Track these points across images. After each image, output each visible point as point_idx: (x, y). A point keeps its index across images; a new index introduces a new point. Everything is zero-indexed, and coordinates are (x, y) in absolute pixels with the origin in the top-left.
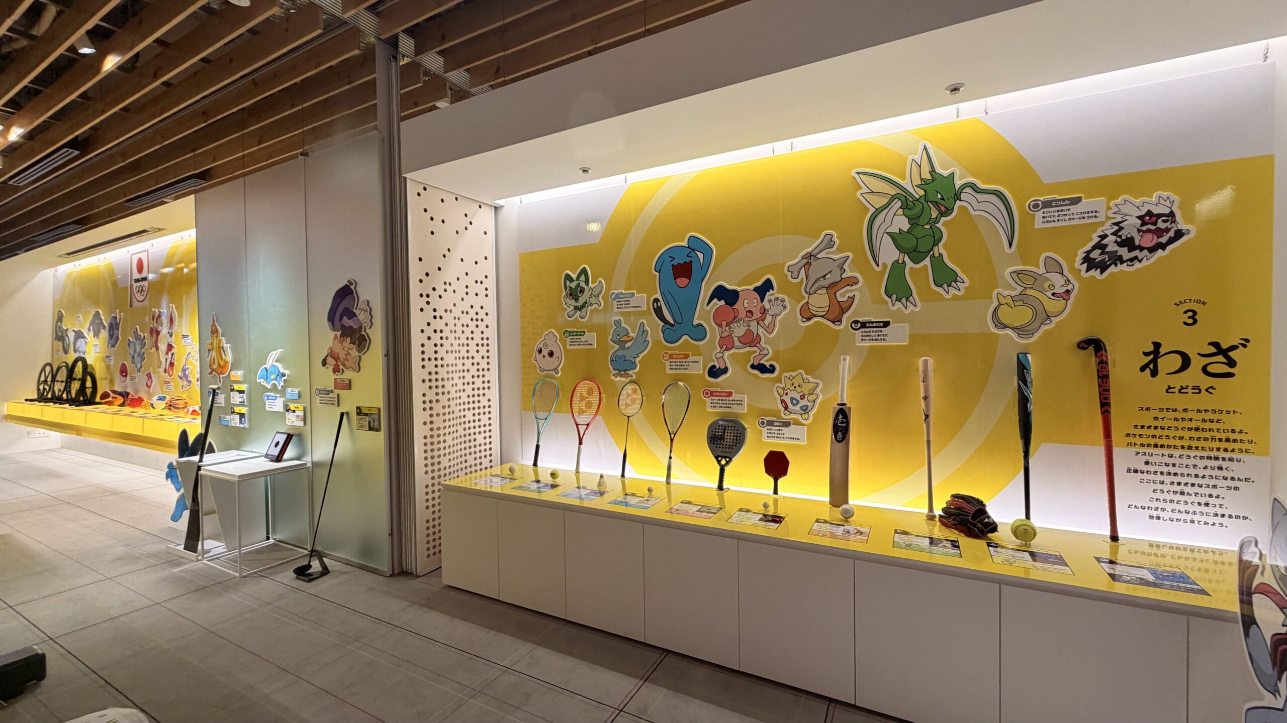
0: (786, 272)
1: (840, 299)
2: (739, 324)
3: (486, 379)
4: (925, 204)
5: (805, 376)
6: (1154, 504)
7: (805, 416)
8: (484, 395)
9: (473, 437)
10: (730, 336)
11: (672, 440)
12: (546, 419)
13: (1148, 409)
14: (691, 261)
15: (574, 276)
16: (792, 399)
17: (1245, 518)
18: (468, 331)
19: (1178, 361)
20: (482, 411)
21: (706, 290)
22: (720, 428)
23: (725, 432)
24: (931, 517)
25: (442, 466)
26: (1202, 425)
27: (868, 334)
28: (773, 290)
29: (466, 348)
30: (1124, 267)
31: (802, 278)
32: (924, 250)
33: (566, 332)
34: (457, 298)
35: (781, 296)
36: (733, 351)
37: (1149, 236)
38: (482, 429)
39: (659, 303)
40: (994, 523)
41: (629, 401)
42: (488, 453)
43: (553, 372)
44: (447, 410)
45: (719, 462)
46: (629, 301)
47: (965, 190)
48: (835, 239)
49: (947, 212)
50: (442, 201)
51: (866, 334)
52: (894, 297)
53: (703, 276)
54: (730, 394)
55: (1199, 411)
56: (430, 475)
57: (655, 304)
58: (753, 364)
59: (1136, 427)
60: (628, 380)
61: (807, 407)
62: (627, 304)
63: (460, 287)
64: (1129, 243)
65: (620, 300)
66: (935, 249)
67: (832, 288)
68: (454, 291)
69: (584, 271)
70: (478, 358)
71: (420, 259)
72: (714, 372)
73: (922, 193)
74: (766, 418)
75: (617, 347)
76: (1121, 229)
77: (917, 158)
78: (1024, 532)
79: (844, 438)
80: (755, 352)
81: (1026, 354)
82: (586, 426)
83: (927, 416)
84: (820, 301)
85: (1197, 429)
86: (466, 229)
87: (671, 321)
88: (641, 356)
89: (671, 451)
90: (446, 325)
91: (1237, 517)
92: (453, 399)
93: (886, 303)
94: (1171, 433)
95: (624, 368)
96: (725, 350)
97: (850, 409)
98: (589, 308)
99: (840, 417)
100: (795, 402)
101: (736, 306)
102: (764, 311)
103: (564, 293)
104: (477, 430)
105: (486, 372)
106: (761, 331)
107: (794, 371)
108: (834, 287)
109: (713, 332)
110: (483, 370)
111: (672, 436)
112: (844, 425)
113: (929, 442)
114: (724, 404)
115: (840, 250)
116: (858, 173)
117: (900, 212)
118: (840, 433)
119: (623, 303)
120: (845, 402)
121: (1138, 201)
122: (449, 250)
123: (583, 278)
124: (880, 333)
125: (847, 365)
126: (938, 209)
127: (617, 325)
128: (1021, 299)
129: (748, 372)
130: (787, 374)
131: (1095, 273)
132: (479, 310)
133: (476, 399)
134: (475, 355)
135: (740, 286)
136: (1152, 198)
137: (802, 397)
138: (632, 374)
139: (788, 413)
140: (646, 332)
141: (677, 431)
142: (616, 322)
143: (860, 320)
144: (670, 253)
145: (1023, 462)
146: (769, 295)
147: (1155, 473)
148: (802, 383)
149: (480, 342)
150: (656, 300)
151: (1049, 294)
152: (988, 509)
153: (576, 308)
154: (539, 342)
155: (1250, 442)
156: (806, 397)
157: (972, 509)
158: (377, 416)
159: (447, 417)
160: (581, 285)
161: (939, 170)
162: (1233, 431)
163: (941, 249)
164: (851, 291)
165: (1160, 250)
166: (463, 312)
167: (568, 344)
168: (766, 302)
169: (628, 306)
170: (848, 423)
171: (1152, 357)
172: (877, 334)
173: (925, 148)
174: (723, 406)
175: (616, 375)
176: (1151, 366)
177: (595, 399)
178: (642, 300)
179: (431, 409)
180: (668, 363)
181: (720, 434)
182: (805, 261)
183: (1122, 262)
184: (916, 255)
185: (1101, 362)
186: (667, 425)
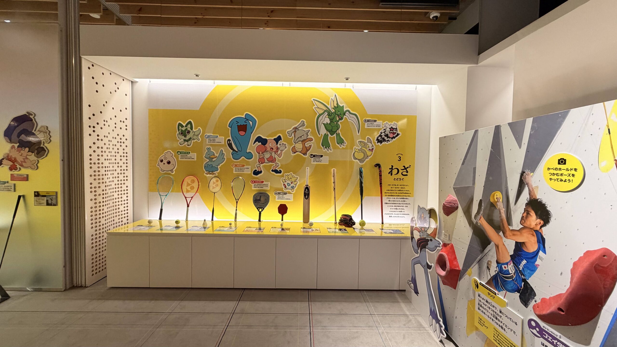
0: (287, 134)
1: (306, 146)
2: (267, 153)
3: (125, 175)
4: (335, 114)
5: (293, 175)
6: (391, 213)
7: (293, 190)
8: (124, 184)
9: (117, 207)
10: (263, 158)
11: (237, 202)
12: (166, 195)
13: (390, 185)
14: (246, 125)
15: (184, 125)
16: (288, 184)
17: (409, 214)
18: (116, 148)
19: (396, 170)
20: (123, 192)
21: (253, 138)
22: (259, 196)
23: (260, 198)
24: (336, 223)
25: (101, 224)
26: (401, 189)
27: (316, 159)
28: (281, 140)
29: (114, 158)
30: (386, 143)
31: (293, 137)
32: (334, 131)
33: (178, 152)
34: (110, 130)
35: (285, 143)
36: (264, 164)
37: (391, 134)
38: (123, 202)
39: (230, 141)
40: (355, 222)
41: (214, 186)
42: (126, 215)
43: (170, 172)
44: (104, 192)
45: (259, 210)
46: (215, 139)
47: (347, 112)
48: (305, 123)
49: (341, 119)
50: (103, 74)
51: (315, 159)
52: (324, 146)
53: (252, 131)
54: (263, 182)
55: (400, 185)
56: (94, 229)
57: (229, 142)
58: (273, 170)
59: (387, 190)
60: (213, 176)
61: (293, 186)
62: (214, 141)
63: (111, 123)
64: (387, 136)
65: (210, 138)
66: (338, 131)
67: (304, 141)
68: (109, 126)
69: (190, 123)
70: (121, 163)
71: (90, 106)
72: (256, 173)
73: (334, 111)
74: (278, 192)
75: (208, 160)
76: (386, 131)
77: (333, 98)
78: (362, 224)
79: (308, 198)
80: (274, 165)
81: (362, 168)
82: (191, 198)
83: (334, 189)
84: (299, 146)
85: (400, 190)
86: (116, 91)
87: (237, 150)
88: (221, 165)
89: (237, 207)
90: (105, 144)
91: (407, 214)
92: (108, 186)
93: (322, 148)
94: (395, 192)
95: (211, 171)
96: (261, 164)
97: (310, 187)
98: (193, 141)
99: (307, 190)
100: (289, 185)
101: (266, 145)
102: (278, 149)
103: (178, 133)
104: (120, 203)
105: (125, 171)
106: (276, 156)
107: (289, 173)
108: (305, 141)
109: (256, 156)
110: (124, 170)
111: (237, 200)
112: (308, 193)
113: (335, 197)
114: (260, 186)
115: (307, 127)
116: (314, 100)
117: (327, 116)
118: (307, 196)
119: (212, 140)
120: (308, 184)
121: (390, 123)
122: (106, 102)
123: (189, 126)
124: (319, 159)
125: (308, 171)
126: (339, 117)
127: (208, 150)
128: (361, 150)
129: (270, 173)
130: (286, 174)
131: (379, 144)
132: (122, 137)
133: (120, 186)
134: (120, 161)
135: (268, 137)
136: (392, 123)
137: (292, 183)
138: (216, 173)
139: (286, 189)
140: (223, 154)
141: (239, 198)
142: (207, 148)
143: (313, 154)
144: (236, 120)
145: (361, 202)
146: (280, 142)
147: (391, 203)
148: (292, 177)
149: (122, 155)
150: (229, 140)
151: (368, 149)
152: (352, 218)
153: (185, 140)
154: (161, 156)
155: (410, 193)
156: (293, 183)
157: (348, 218)
158: (55, 197)
159: (104, 196)
160: (188, 129)
161: (339, 104)
162: (407, 191)
163: (339, 131)
164: (310, 143)
165: (394, 139)
166: (113, 138)
167: (180, 158)
168: (278, 145)
169: (215, 141)
170: (309, 192)
171: (391, 170)
172: (318, 159)
173: (335, 95)
174: (260, 187)
175: (207, 174)
176: (391, 172)
177: (196, 185)
178: (222, 139)
179: (95, 191)
180: (234, 169)
181: (258, 198)
182: (294, 130)
183: (386, 141)
184: (332, 132)
185: (380, 171)
186: (234, 196)
